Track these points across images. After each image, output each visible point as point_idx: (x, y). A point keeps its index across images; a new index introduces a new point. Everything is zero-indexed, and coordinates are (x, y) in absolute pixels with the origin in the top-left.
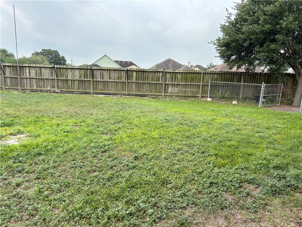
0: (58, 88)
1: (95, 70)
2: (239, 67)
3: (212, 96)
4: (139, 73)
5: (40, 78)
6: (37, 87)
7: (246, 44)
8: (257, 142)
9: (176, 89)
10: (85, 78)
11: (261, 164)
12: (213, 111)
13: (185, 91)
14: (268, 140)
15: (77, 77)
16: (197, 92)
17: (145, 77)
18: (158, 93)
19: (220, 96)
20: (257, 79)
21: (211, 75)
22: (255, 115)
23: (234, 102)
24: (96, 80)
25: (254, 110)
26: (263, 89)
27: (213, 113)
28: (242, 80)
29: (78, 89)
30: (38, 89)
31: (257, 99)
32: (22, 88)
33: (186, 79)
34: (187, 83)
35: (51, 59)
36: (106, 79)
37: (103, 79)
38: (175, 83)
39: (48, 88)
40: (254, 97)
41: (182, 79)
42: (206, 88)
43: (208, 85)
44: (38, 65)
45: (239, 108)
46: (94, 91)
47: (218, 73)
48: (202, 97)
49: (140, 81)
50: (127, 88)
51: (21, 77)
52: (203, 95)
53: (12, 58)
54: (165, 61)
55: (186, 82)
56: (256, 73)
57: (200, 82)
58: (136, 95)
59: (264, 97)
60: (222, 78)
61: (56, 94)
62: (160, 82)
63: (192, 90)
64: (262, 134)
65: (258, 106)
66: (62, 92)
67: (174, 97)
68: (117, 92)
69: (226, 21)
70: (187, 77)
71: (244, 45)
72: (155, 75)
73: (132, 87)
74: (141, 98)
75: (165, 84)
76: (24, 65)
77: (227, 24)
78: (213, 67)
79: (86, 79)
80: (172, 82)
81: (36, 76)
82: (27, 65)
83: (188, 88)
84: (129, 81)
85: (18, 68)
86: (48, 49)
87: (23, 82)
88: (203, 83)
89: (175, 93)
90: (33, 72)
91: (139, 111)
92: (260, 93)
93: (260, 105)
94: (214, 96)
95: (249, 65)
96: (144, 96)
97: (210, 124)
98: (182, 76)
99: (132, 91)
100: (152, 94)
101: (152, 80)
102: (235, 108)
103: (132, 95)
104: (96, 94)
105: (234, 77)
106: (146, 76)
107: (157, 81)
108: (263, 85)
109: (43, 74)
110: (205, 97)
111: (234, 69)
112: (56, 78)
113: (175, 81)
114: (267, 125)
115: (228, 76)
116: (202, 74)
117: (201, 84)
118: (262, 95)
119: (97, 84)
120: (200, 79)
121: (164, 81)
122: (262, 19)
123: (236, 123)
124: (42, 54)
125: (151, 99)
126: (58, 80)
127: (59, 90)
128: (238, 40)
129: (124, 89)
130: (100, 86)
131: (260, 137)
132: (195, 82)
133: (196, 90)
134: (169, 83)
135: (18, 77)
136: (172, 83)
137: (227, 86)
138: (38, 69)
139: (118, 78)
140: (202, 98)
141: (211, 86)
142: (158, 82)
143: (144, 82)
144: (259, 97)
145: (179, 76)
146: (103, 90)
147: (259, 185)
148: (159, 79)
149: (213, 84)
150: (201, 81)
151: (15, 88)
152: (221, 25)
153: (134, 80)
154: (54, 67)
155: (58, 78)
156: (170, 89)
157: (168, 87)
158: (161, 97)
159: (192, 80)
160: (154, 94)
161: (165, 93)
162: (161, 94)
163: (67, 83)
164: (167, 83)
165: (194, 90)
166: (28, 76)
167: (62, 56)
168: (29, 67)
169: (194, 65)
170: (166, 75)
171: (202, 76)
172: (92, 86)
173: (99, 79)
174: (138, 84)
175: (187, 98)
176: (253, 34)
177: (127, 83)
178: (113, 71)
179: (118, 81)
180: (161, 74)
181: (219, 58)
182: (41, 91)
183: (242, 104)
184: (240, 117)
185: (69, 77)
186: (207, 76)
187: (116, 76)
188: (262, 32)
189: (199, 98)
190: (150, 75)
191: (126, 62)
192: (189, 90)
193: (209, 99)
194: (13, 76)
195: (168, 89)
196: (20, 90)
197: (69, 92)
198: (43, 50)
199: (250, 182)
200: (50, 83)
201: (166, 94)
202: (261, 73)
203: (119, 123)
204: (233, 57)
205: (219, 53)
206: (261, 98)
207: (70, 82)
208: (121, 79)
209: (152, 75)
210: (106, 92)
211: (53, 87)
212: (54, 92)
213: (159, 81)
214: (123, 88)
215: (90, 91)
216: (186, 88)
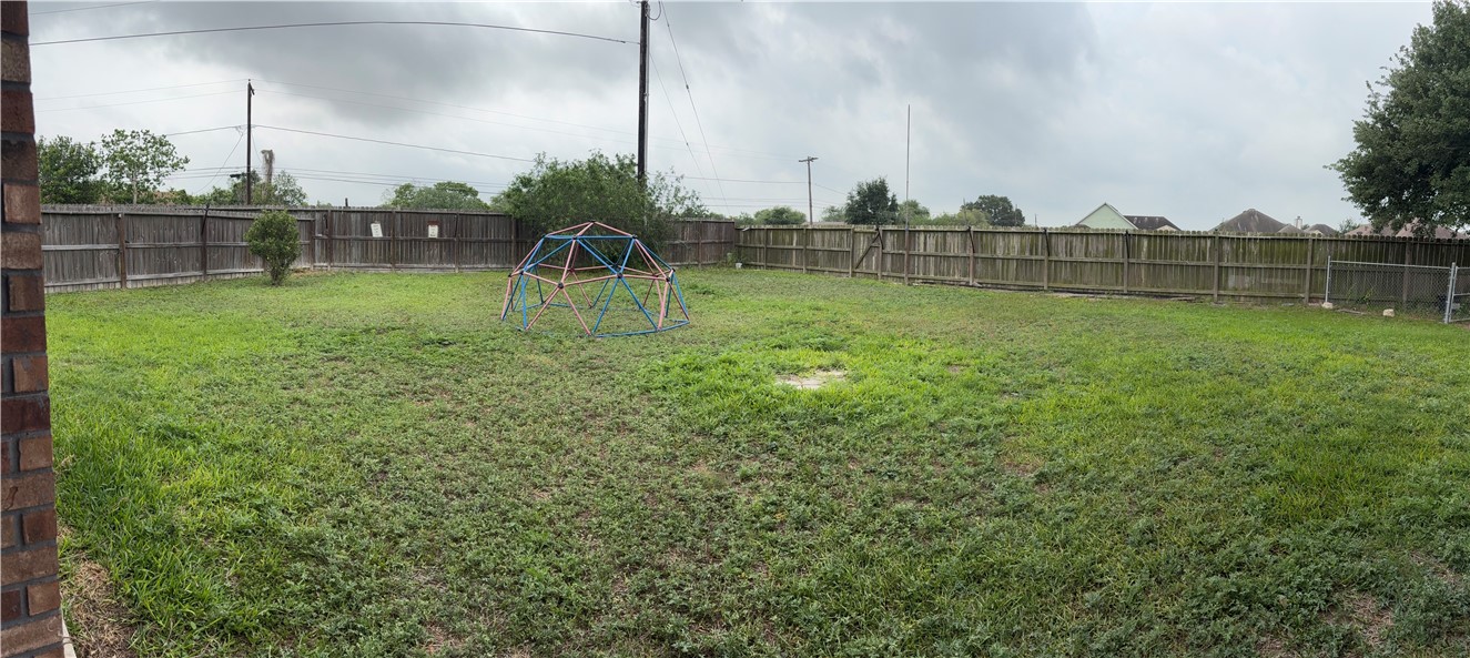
0: (975, 277)
1: (1054, 237)
2: (1397, 227)
3: (1335, 296)
4: (1155, 241)
5: (943, 254)
6: (936, 274)
7: (1411, 169)
8: (1418, 428)
9: (1247, 279)
10: (1031, 254)
11: (1413, 507)
12: (1327, 334)
13: (1270, 285)
14: (1446, 420)
15: (1014, 254)
16: (1299, 286)
17: (1171, 251)
18: (1204, 289)
19: (1355, 296)
20: (1442, 255)
21: (1333, 244)
22: (1430, 346)
23: (1388, 312)
24: (1056, 259)
25: (1430, 332)
26: (1452, 278)
27: (1325, 342)
28: (1407, 256)
29: (1016, 279)
30: (938, 277)
31: (1440, 302)
32: (910, 276)
33: (1271, 256)
34: (1274, 266)
35: (995, 217)
36: (1079, 256)
37: (1071, 255)
38: (1245, 265)
39: (956, 277)
40: (1434, 299)
41: (1261, 254)
42: (1320, 278)
43: (1324, 271)
44: (941, 228)
45: (1395, 328)
46: (1051, 285)
47: (1348, 241)
48: (1311, 299)
49: (1158, 261)
50: (1125, 277)
51: (911, 252)
52: (1313, 295)
53: (925, 217)
54: (1241, 215)
55: (1272, 262)
56: (1439, 240)
57: (1306, 263)
58: (1148, 295)
59: (1457, 299)
60: (1359, 252)
61: (971, 291)
62: (1208, 263)
63: (1286, 281)
64: (1434, 402)
65: (1441, 320)
66: (983, 286)
67: (1242, 299)
68: (1103, 287)
69: (1367, 114)
70: (1272, 248)
71: (1407, 169)
72: (1194, 247)
73: (1140, 276)
74: (1158, 300)
75: (1220, 267)
76: (917, 229)
77: (1370, 121)
78: (1354, 228)
79: (1034, 257)
80: (1237, 261)
81: (936, 250)
82: (922, 228)
83: (1276, 277)
84: (1132, 261)
85: (907, 233)
86: (990, 195)
87: (912, 263)
88: (1312, 263)
89: (1244, 289)
90: (931, 241)
91: (1133, 334)
92: (1447, 289)
93: (1446, 319)
94: (1342, 296)
95: (1420, 221)
96: (1167, 296)
97: (1306, 373)
98: (1261, 247)
99: (1139, 285)
100: (1186, 291)
101: (1187, 258)
102: (1385, 328)
103: (1138, 295)
104: (1056, 291)
105: (1387, 250)
106: (1171, 247)
107: (1198, 260)
108: (1454, 268)
109: (948, 245)
110: (1317, 299)
111: (1388, 232)
112: (971, 254)
113: (1244, 260)
114: (1452, 373)
115: (1373, 246)
116: (1310, 243)
117: (1308, 266)
118: (1451, 294)
119: (1058, 269)
120: (1306, 254)
121: (1216, 258)
122: (1446, 103)
123: (1376, 369)
124: (978, 206)
125: (1182, 304)
126: (976, 258)
127: (977, 280)
128: (1390, 159)
129: (1120, 280)
130: (1065, 272)
131: (1429, 410)
132: (1294, 263)
133: (1296, 282)
134: (1229, 264)
135: (905, 252)
136: (1236, 264)
137: (1372, 271)
138: (940, 235)
139: (1106, 254)
140: (1310, 302)
141: (1333, 271)
142: (1201, 263)
143: (1168, 262)
144: (1444, 299)
145: (1254, 248)
146: (1071, 283)
147: (1392, 598)
148: (1204, 255)
149: (1336, 268)
150: (1309, 261)
151: (898, 275)
152: (1356, 123)
153: (1143, 258)
154: (969, 231)
155: (976, 255)
156: (1232, 280)
157: (1227, 276)
158: (1208, 298)
159: (1286, 257)
160: (1192, 291)
161: (1219, 289)
162: (1208, 292)
163: (994, 266)
164: (1224, 264)
165: (1291, 282)
166: (922, 251)
167: (1018, 210)
168: (924, 231)
169: (1311, 225)
170: (1221, 244)
171: (1310, 248)
172: (1046, 271)
173: (1062, 257)
174: (1154, 268)
175: (1274, 301)
176: (1428, 140)
177: (1126, 265)
178: (1094, 238)
179: (1105, 260)
180: (1209, 242)
181: (1351, 204)
182: (943, 282)
183: (1406, 318)
184: (1389, 354)
185: (998, 252)
186: (1321, 248)
187: (1101, 248)
188: (1447, 135)
189: (1304, 301)
190: (1183, 245)
191: (1151, 220)
192: (1279, 281)
193: (1327, 305)
194: (896, 252)
195: (1227, 281)
196: (906, 279)
197: (996, 286)
198: (980, 198)
199: (1365, 585)
200: (960, 264)
201: (1222, 292)
202: (1449, 240)
203: (1063, 365)
204: (1385, 201)
205: (1351, 190)
206: (1448, 302)
207: (999, 263)
208: (1113, 256)
209: (1188, 246)
210: (1077, 286)
211: (965, 274)
212: (967, 285)
213: (1204, 259)
214: (1117, 278)
215: (1040, 284)
216: (1270, 277)
